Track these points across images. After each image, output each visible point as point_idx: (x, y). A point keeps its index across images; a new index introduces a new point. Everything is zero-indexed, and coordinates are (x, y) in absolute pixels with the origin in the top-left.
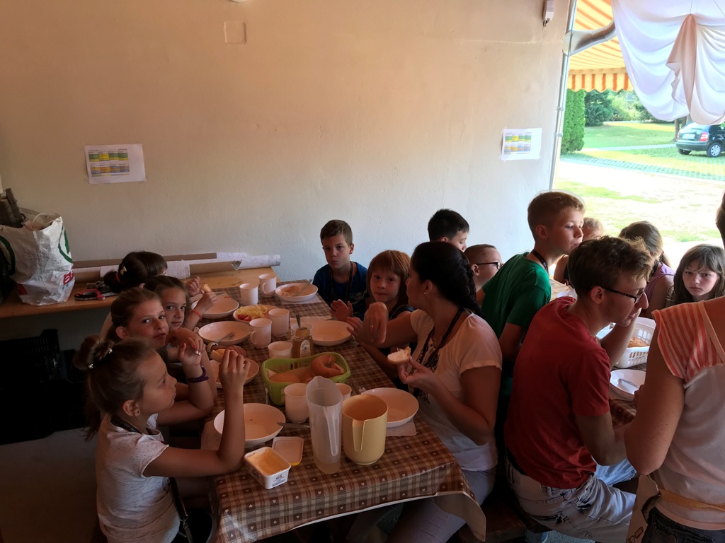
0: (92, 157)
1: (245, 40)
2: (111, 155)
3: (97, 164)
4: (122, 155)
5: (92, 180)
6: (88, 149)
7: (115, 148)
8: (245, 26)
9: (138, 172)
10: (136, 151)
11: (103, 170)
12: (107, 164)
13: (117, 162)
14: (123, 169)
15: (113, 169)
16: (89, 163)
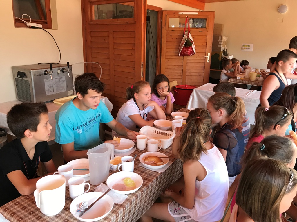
0: (243, 46)
1: (283, 22)
2: (247, 46)
3: (244, 47)
4: (249, 46)
5: (242, 50)
6: (243, 44)
7: (248, 44)
8: (283, 19)
9: (251, 50)
10: (252, 45)
11: (245, 49)
12: (246, 47)
13: (248, 47)
14: (249, 49)
15: (246, 49)
16: (242, 47)
